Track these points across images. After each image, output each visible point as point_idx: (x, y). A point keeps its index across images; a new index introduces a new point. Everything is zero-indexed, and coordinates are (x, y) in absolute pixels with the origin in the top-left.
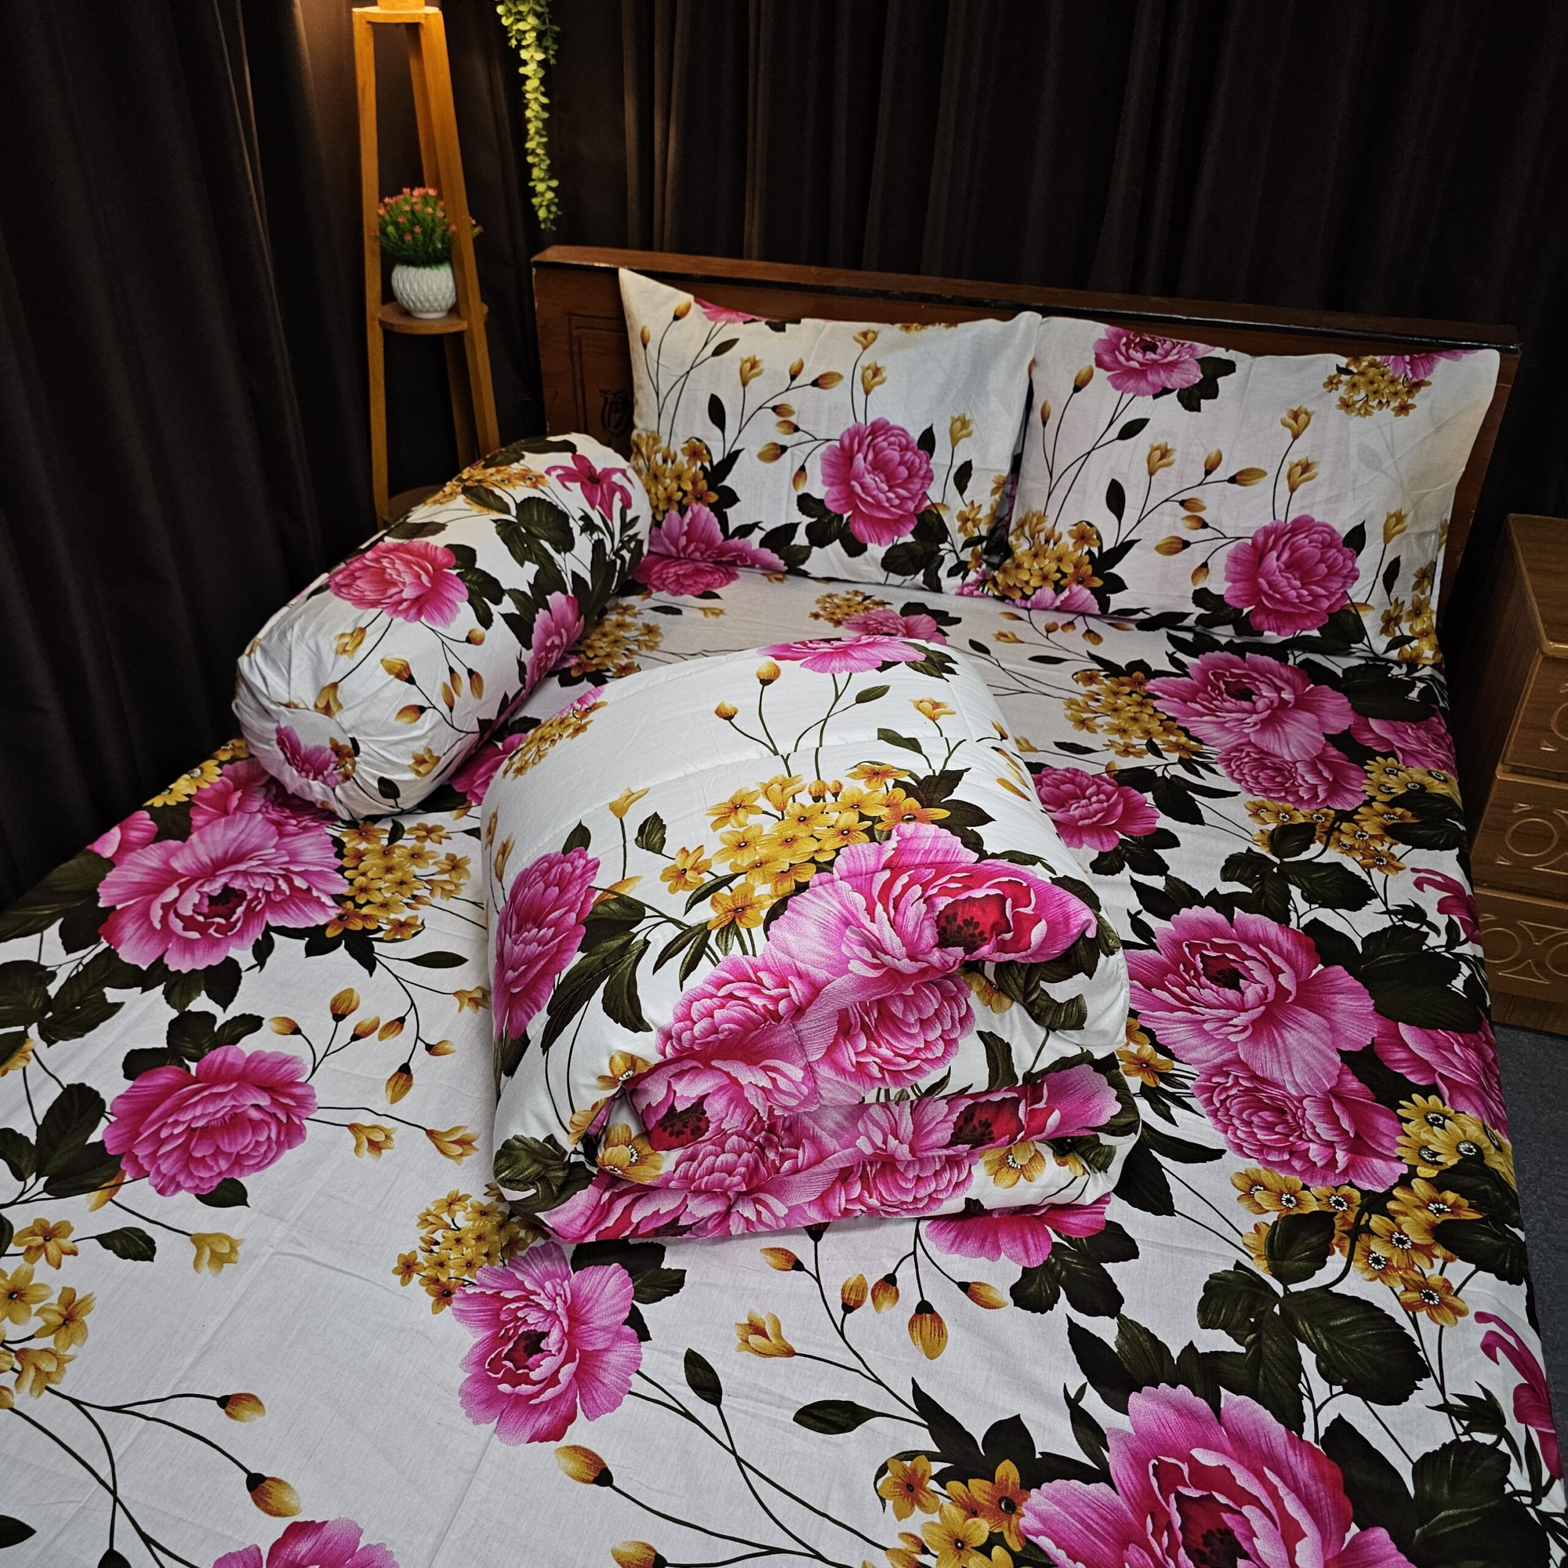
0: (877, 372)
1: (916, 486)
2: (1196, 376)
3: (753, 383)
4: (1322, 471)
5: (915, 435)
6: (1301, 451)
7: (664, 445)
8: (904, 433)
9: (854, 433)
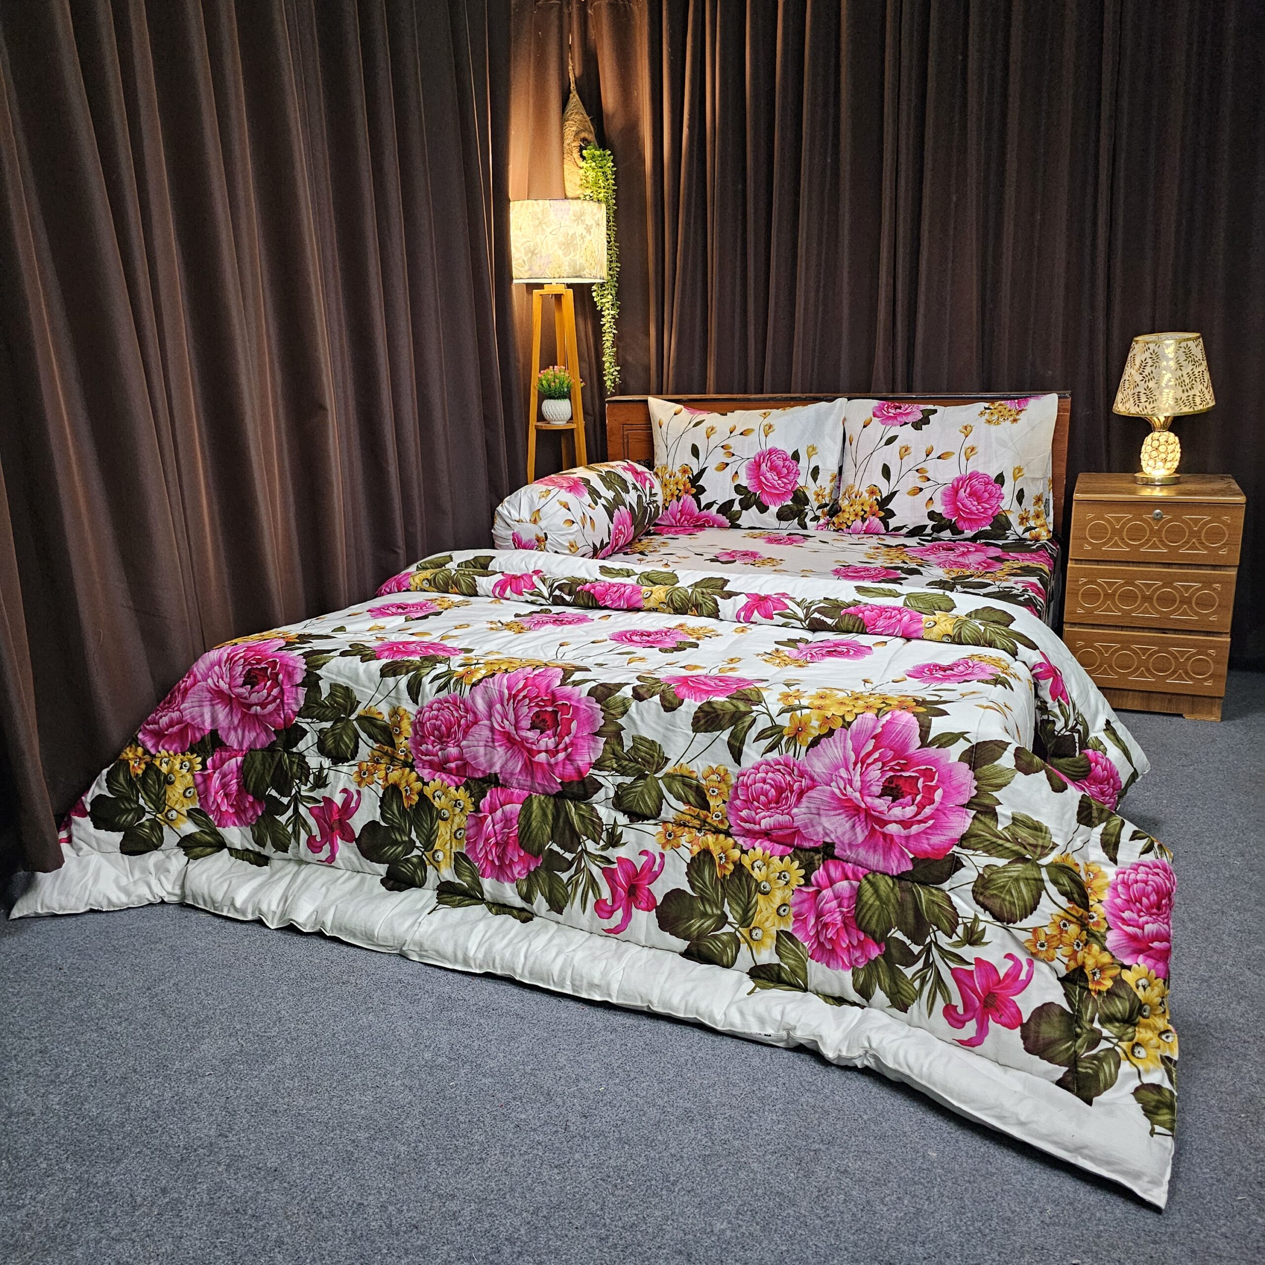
0: (770, 426)
1: (791, 477)
2: (920, 416)
3: (712, 437)
4: (980, 449)
5: (790, 453)
6: (969, 443)
7: (669, 469)
8: (785, 453)
9: (761, 455)
